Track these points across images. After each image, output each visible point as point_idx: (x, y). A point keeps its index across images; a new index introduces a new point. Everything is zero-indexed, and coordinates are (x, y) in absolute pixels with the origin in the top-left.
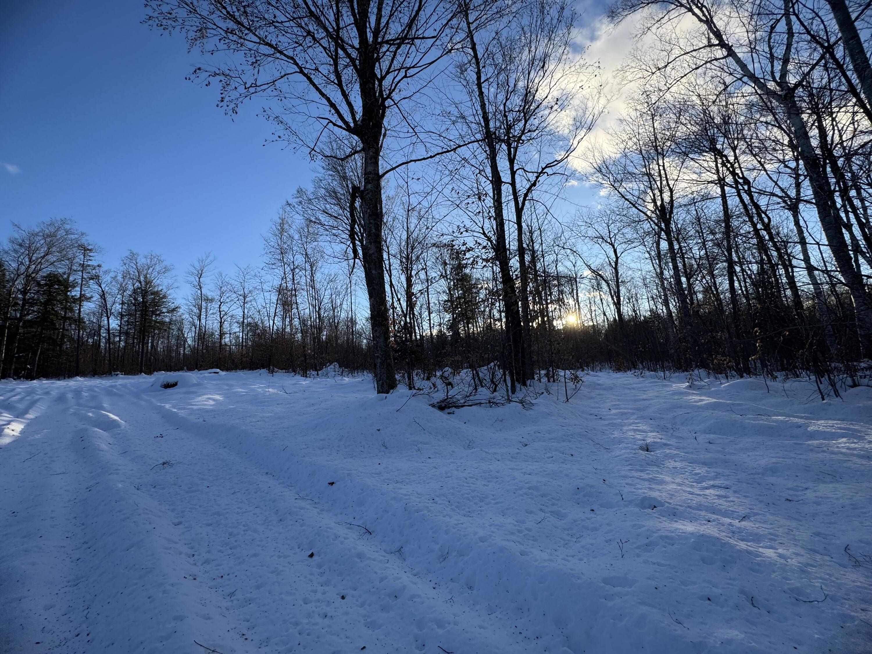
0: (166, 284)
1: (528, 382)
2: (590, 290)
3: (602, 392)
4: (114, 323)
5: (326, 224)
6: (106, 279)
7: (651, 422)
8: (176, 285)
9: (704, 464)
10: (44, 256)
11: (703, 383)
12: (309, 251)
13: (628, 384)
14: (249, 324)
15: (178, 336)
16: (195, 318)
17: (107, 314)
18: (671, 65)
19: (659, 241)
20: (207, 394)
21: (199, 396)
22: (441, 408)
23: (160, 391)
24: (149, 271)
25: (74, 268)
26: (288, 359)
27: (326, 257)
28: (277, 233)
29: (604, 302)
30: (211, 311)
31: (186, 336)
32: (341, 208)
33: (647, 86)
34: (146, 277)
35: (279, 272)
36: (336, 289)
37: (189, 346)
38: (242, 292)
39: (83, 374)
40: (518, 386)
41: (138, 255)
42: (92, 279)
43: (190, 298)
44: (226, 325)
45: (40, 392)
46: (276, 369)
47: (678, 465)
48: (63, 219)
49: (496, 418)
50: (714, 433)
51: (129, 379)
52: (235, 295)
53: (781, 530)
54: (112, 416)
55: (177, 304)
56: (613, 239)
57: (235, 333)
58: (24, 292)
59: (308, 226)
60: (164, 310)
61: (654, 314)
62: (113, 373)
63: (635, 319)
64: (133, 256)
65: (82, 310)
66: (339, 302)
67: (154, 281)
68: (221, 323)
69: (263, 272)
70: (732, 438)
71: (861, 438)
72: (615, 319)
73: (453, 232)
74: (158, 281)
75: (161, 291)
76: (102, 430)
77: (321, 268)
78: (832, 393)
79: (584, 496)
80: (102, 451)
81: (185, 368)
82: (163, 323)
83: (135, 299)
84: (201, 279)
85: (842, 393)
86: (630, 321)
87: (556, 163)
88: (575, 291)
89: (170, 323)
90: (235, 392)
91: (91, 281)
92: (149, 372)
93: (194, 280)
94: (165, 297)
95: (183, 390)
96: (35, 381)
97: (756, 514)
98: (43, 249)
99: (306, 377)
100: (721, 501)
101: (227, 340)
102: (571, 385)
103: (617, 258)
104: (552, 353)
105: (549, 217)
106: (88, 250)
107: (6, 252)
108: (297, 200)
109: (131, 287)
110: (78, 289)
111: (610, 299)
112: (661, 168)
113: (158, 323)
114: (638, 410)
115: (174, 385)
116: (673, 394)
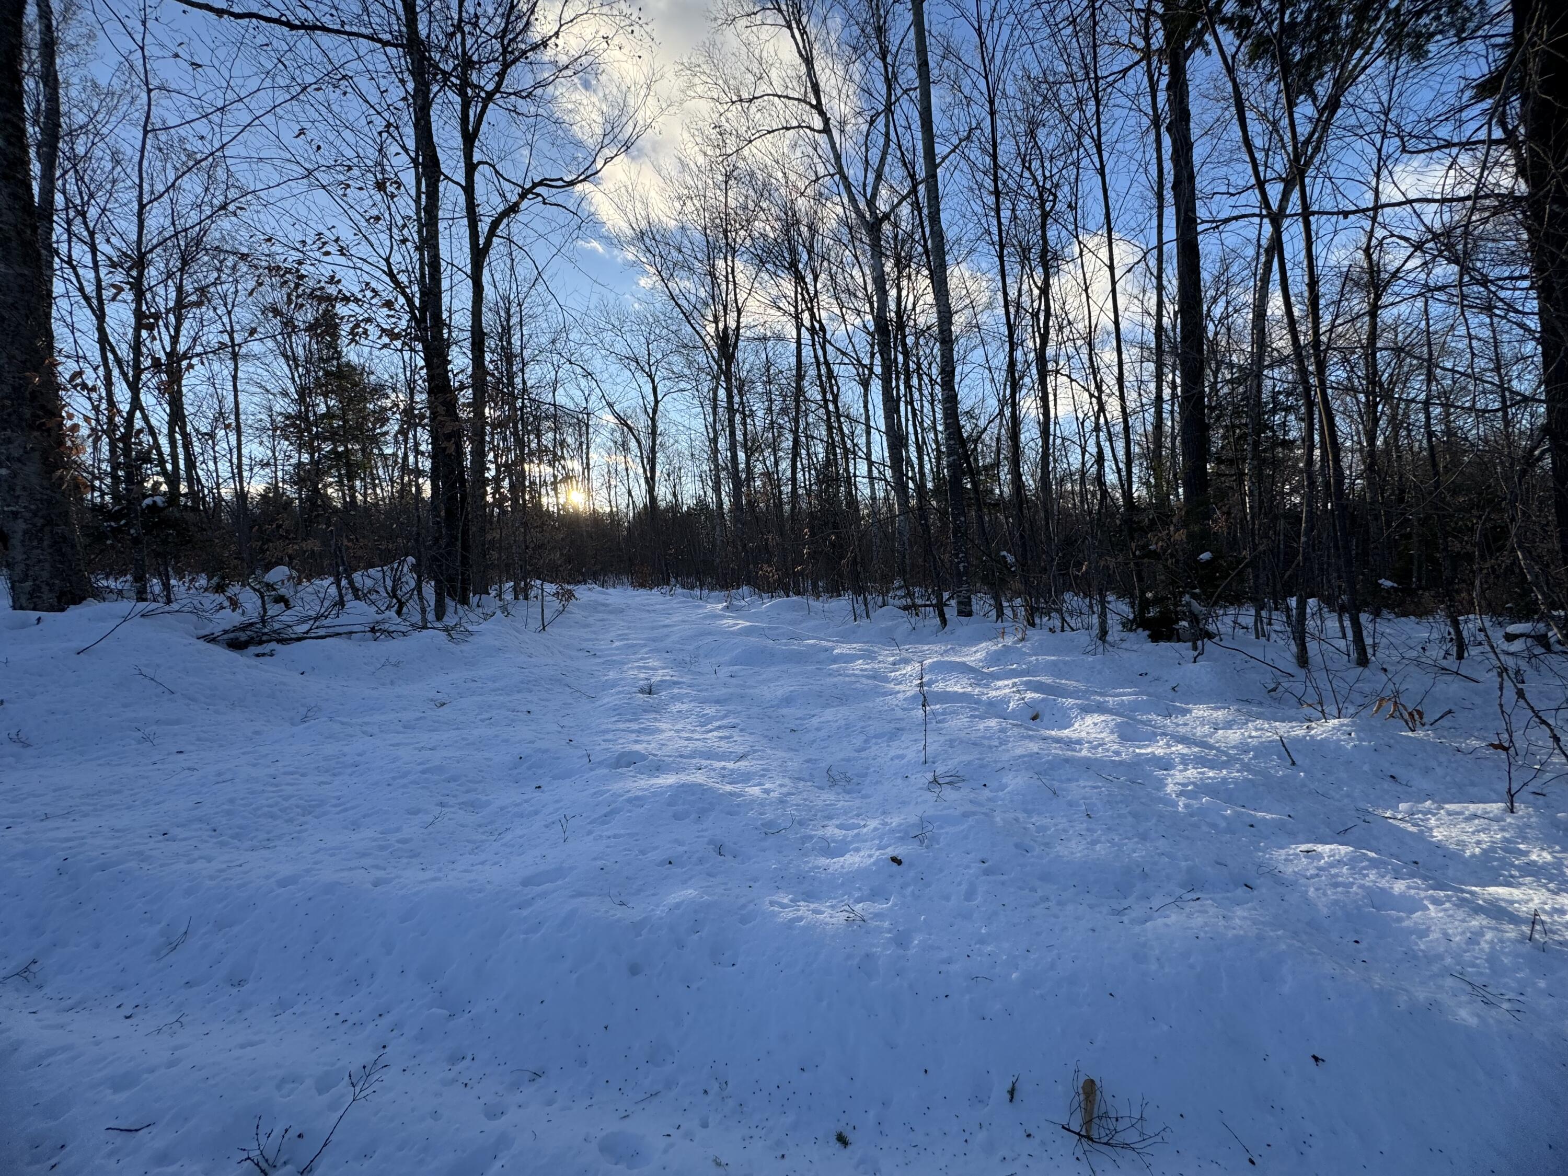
1: (474, 599)
2: (610, 449)
3: (606, 616)
7: (667, 655)
9: (717, 702)
11: (743, 603)
13: (648, 605)
18: (757, 102)
19: (717, 388)
22: (236, 645)
29: (631, 474)
33: (723, 118)
40: (450, 604)
47: (684, 707)
49: (383, 660)
50: (741, 664)
53: (775, 764)
56: (653, 369)
61: (701, 503)
63: (675, 507)
70: (756, 669)
71: (874, 659)
72: (645, 505)
73: (304, 242)
78: (864, 615)
79: (529, 768)
85: (872, 615)
86: (667, 510)
87: (560, 183)
88: (584, 447)
97: (755, 751)
100: (722, 744)
102: (556, 604)
103: (657, 402)
104: (527, 547)
105: (540, 287)
111: (641, 471)
112: (729, 269)
114: (654, 640)
116: (705, 618)
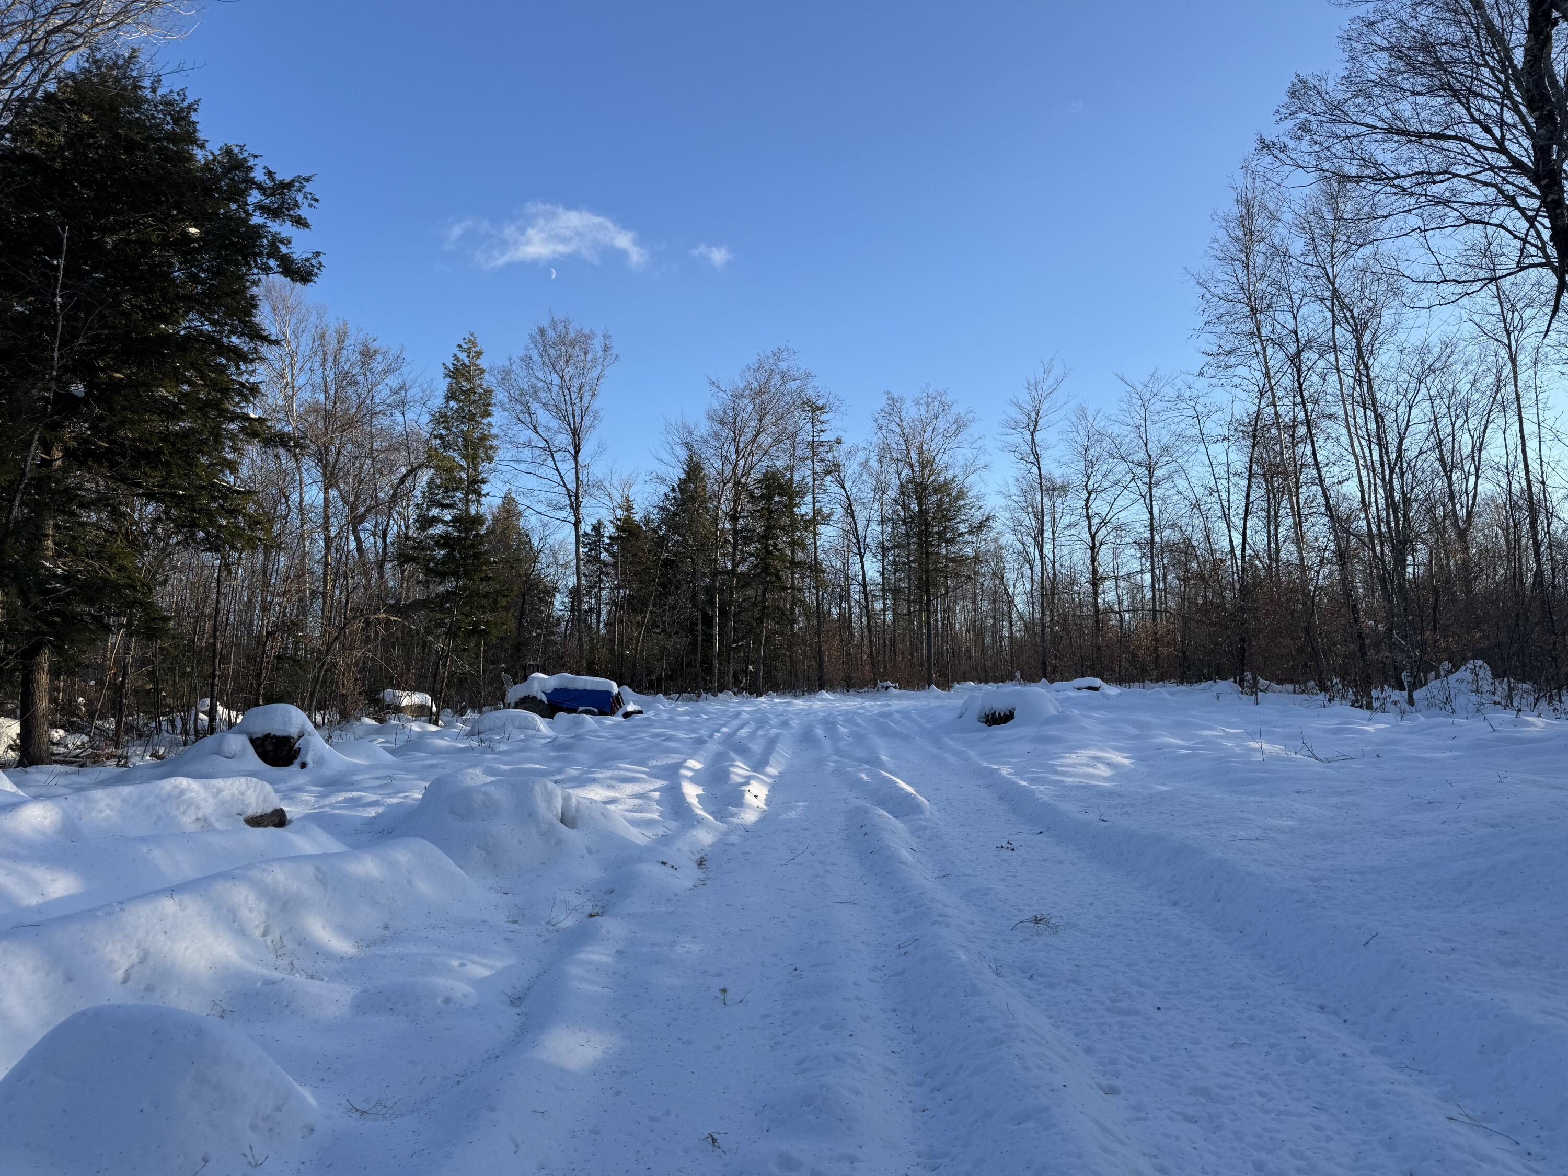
0: (962, 463)
4: (873, 569)
5: (1402, 170)
6: (851, 468)
8: (981, 462)
10: (756, 436)
12: (1345, 283)
14: (1170, 547)
15: (996, 593)
16: (1029, 540)
17: (859, 549)
20: (1089, 747)
21: (1071, 750)
23: (979, 731)
24: (927, 436)
25: (799, 452)
26: (1300, 650)
27: (1411, 288)
28: (1234, 250)
30: (1066, 520)
31: (1011, 590)
32: (1455, 94)
34: (921, 453)
35: (1251, 373)
36: (1453, 393)
37: (1021, 617)
38: (1142, 455)
39: (832, 688)
41: (902, 400)
42: (828, 472)
43: (1013, 490)
44: (1105, 555)
45: (774, 722)
46: (1263, 683)
48: (776, 351)
51: (909, 698)
52: (1122, 467)
54: (903, 784)
55: (986, 511)
57: (1129, 575)
58: (734, 517)
59: (1333, 199)
60: (962, 528)
62: (880, 684)
64: (893, 408)
65: (818, 543)
66: (1466, 443)
67: (937, 460)
68: (1092, 548)
69: (1202, 383)
74: (945, 457)
75: (953, 480)
76: (890, 813)
77: (1392, 331)
80: (903, 863)
81: (1018, 674)
82: (960, 560)
83: (905, 508)
84: (1038, 436)
89: (976, 559)
90: (1159, 747)
91: (828, 478)
92: (946, 684)
93: (1019, 439)
94: (961, 495)
95: (1029, 731)
96: (762, 699)
98: (751, 424)
99: (1369, 707)
101: (1109, 595)
106: (819, 408)
107: (706, 442)
108: (1290, 124)
109: (894, 481)
110: (809, 498)
113: (953, 560)
115: (1007, 717)
